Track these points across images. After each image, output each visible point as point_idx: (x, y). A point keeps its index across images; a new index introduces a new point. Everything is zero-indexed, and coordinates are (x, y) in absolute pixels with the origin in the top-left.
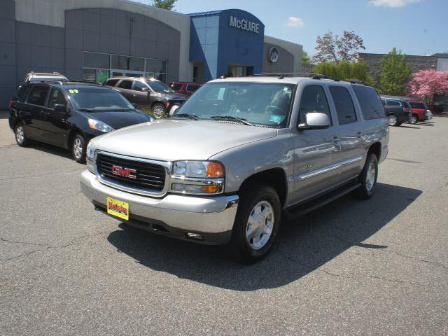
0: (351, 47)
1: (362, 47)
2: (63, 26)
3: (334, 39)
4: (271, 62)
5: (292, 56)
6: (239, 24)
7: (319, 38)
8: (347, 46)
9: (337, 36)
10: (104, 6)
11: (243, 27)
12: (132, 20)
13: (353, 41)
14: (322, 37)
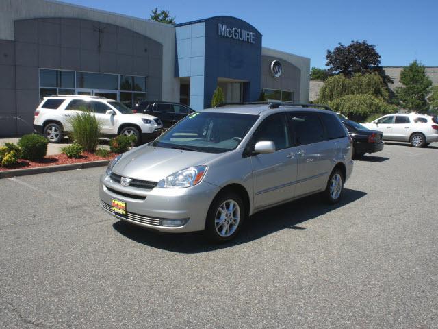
2: (13, 39)
5: (299, 71)
6: (230, 33)
10: (66, 15)
11: (236, 36)
12: (100, 31)
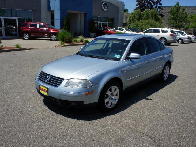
1: (160, 4)
5: (118, 8)
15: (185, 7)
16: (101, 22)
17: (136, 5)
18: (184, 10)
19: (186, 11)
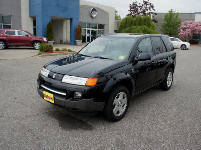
0: (147, 9)
1: (153, 9)
3: (138, 5)
4: (92, 17)
5: (108, 14)
7: (130, 5)
8: (145, 8)
9: (140, 4)
13: (148, 6)
14: (132, 4)
15: (178, 13)
16: (89, 29)
17: (129, 11)
18: (177, 16)
19: (179, 17)
